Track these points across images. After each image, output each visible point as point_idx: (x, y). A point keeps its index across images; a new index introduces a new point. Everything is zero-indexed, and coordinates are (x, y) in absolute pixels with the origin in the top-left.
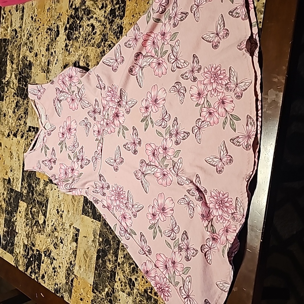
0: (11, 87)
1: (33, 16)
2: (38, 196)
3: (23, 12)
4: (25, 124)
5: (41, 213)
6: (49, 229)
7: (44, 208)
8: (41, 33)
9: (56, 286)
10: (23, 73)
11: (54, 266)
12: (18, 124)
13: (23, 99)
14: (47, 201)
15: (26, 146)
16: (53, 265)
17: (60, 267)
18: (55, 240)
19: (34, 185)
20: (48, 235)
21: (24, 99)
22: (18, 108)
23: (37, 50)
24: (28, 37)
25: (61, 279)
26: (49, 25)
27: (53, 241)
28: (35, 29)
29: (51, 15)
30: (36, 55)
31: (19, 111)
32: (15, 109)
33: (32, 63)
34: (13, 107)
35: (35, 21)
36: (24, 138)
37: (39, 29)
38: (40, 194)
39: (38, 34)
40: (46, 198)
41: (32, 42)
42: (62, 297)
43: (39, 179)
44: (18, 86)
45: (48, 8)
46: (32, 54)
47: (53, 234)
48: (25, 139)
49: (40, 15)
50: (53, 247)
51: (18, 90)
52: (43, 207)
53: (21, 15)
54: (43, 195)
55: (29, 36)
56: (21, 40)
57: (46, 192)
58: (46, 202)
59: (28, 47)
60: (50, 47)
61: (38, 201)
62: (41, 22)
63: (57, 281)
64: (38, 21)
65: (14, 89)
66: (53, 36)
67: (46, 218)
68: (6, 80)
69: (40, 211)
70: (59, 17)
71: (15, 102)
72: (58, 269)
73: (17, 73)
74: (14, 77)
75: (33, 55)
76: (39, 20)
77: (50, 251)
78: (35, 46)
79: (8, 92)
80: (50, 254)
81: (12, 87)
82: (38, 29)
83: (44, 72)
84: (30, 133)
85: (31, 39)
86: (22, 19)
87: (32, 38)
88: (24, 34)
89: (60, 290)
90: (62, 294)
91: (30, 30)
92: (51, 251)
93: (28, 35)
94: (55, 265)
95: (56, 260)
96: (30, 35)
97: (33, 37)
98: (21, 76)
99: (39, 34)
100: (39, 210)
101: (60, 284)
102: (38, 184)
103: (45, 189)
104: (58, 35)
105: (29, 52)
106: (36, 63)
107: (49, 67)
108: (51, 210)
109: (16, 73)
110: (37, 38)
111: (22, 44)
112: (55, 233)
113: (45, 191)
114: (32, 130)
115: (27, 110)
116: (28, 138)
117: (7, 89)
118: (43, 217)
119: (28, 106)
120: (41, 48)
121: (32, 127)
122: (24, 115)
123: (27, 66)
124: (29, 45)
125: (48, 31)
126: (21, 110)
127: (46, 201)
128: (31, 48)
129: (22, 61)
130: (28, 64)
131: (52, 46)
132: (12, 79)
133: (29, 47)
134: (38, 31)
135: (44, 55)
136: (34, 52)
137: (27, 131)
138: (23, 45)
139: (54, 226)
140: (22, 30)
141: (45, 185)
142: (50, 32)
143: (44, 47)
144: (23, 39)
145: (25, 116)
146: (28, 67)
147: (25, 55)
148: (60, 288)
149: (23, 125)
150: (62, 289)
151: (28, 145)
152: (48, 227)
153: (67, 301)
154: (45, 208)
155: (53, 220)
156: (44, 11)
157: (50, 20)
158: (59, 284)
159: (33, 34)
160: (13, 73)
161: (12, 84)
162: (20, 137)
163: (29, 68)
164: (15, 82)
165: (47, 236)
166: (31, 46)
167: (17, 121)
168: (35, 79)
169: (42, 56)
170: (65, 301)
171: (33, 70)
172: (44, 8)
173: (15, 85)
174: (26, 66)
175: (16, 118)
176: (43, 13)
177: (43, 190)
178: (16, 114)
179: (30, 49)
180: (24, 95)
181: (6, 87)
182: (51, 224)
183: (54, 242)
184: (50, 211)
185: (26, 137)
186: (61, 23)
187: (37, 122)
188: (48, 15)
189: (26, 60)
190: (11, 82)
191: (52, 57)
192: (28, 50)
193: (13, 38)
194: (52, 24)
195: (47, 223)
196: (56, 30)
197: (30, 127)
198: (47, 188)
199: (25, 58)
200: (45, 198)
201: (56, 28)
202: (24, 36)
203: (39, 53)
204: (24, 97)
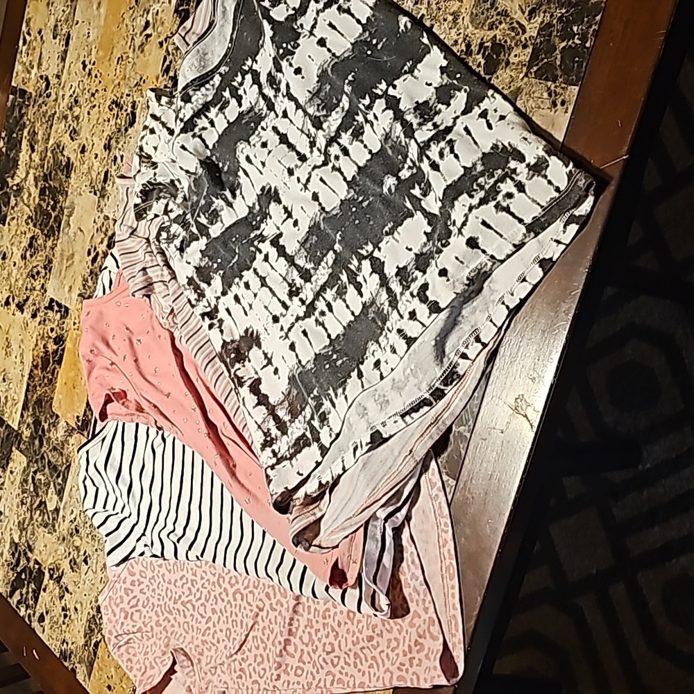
0: (23, 201)
1: (87, 63)
2: (51, 451)
3: (67, 44)
4: (42, 291)
5: (53, 489)
6: (63, 527)
7: (60, 481)
8: (99, 107)
9: (65, 644)
10: (51, 180)
11: (66, 604)
12: (29, 286)
13: (46, 236)
14: (68, 467)
15: (39, 338)
16: (63, 601)
17: (76, 609)
18: (72, 553)
19: (46, 427)
20: (61, 539)
21: (48, 236)
22: (33, 250)
23: (87, 139)
24: (70, 105)
25: (76, 635)
26: (117, 95)
27: (70, 554)
28: (86, 91)
29: (122, 73)
30: (83, 151)
31: (34, 258)
32: (27, 250)
33: (73, 164)
34: (23, 245)
35: (90, 74)
36: (38, 319)
37: (96, 96)
38: (55, 449)
39: (92, 105)
40: (67, 461)
41: (77, 118)
42: (73, 670)
43: (57, 416)
44: (39, 204)
45: (119, 56)
46: (74, 145)
47: (72, 540)
48: (40, 323)
49: (101, 66)
50: (69, 566)
51: (36, 213)
52: (58, 476)
53: (63, 49)
54: (62, 454)
55: (74, 104)
56: (55, 105)
57: (68, 448)
58: (66, 468)
59: (69, 127)
60: (113, 142)
61: (49, 461)
62: (100, 82)
63: (68, 636)
64: (96, 76)
65: (29, 206)
66: (122, 122)
67: (61, 501)
68: (16, 182)
69: (52, 484)
70: (140, 85)
71: (29, 236)
72: (72, 613)
73: (39, 176)
74: (32, 182)
75: (76, 148)
76: (98, 75)
77: (60, 571)
78: (83, 129)
79: (16, 209)
80: (60, 578)
81: (26, 202)
82: (93, 95)
83: (95, 194)
84: (50, 314)
85: (77, 110)
86: (64, 60)
87: (79, 110)
88: (63, 95)
89: (70, 657)
90: (74, 664)
91: (77, 89)
92: (63, 572)
93: (72, 100)
94: (67, 602)
95: (71, 594)
96: (76, 102)
97: (80, 108)
98: (47, 185)
99: (94, 106)
100: (50, 481)
101: (73, 643)
102: (54, 426)
103: (67, 441)
104: (132, 124)
105: (69, 138)
106: (80, 168)
107: (106, 185)
108: (73, 489)
109: (37, 174)
110: (89, 113)
111: (57, 115)
112: (75, 538)
113: (66, 445)
114: (56, 308)
115: (50, 262)
116: (47, 323)
117: (14, 202)
118: (56, 497)
119: (54, 256)
120: (94, 139)
121: (57, 302)
122: (43, 271)
123: (62, 168)
124: (71, 122)
125: (114, 106)
126: (39, 258)
127: (65, 466)
128: (75, 131)
129: (52, 152)
130: (64, 164)
131: (117, 142)
132: (27, 183)
133: (71, 128)
134: (92, 99)
135: (99, 156)
136: (80, 141)
137: (46, 308)
138: (59, 118)
139: (75, 523)
140: (60, 85)
141: (67, 434)
142: (116, 109)
143: (101, 139)
144: (59, 104)
145: (46, 274)
146: (63, 170)
147: (60, 141)
148: (72, 653)
149: (40, 291)
150: (76, 656)
151: (43, 336)
152: (64, 521)
153: (81, 682)
154: (62, 480)
155: (74, 510)
156: (109, 60)
157: (119, 84)
158: (70, 644)
159: (81, 100)
160: (32, 171)
161: (27, 195)
162: (30, 315)
163: (65, 173)
164: (32, 193)
165: (59, 540)
166: (75, 126)
167: (28, 280)
168: (75, 202)
169: (94, 156)
170: (77, 680)
171: (72, 181)
172: (112, 53)
173: (32, 198)
174: (60, 167)
175: (27, 271)
176: (107, 63)
177: (62, 442)
178: (27, 263)
179: (71, 133)
180: (48, 228)
181: (15, 196)
182: (69, 518)
183: (71, 557)
184: (71, 490)
185: (42, 319)
186: (141, 99)
187: (67, 296)
188: (118, 71)
189: (62, 152)
190: (25, 190)
191: (114, 168)
192: (68, 132)
193: (40, 96)
194: (123, 94)
195: (61, 513)
196: (129, 111)
197: (52, 300)
198: (72, 441)
199: (59, 147)
200: (64, 461)
201: (130, 105)
202: (63, 99)
203: (88, 148)
204: (48, 231)
